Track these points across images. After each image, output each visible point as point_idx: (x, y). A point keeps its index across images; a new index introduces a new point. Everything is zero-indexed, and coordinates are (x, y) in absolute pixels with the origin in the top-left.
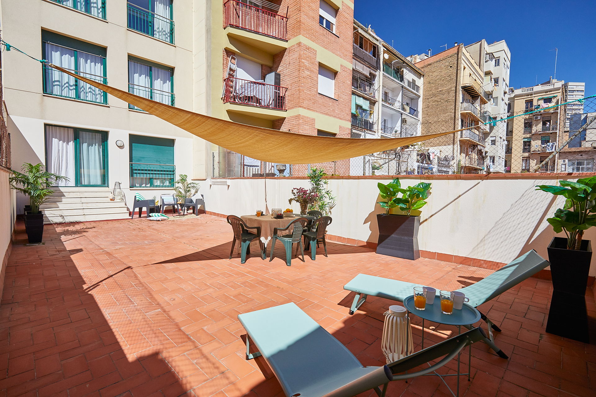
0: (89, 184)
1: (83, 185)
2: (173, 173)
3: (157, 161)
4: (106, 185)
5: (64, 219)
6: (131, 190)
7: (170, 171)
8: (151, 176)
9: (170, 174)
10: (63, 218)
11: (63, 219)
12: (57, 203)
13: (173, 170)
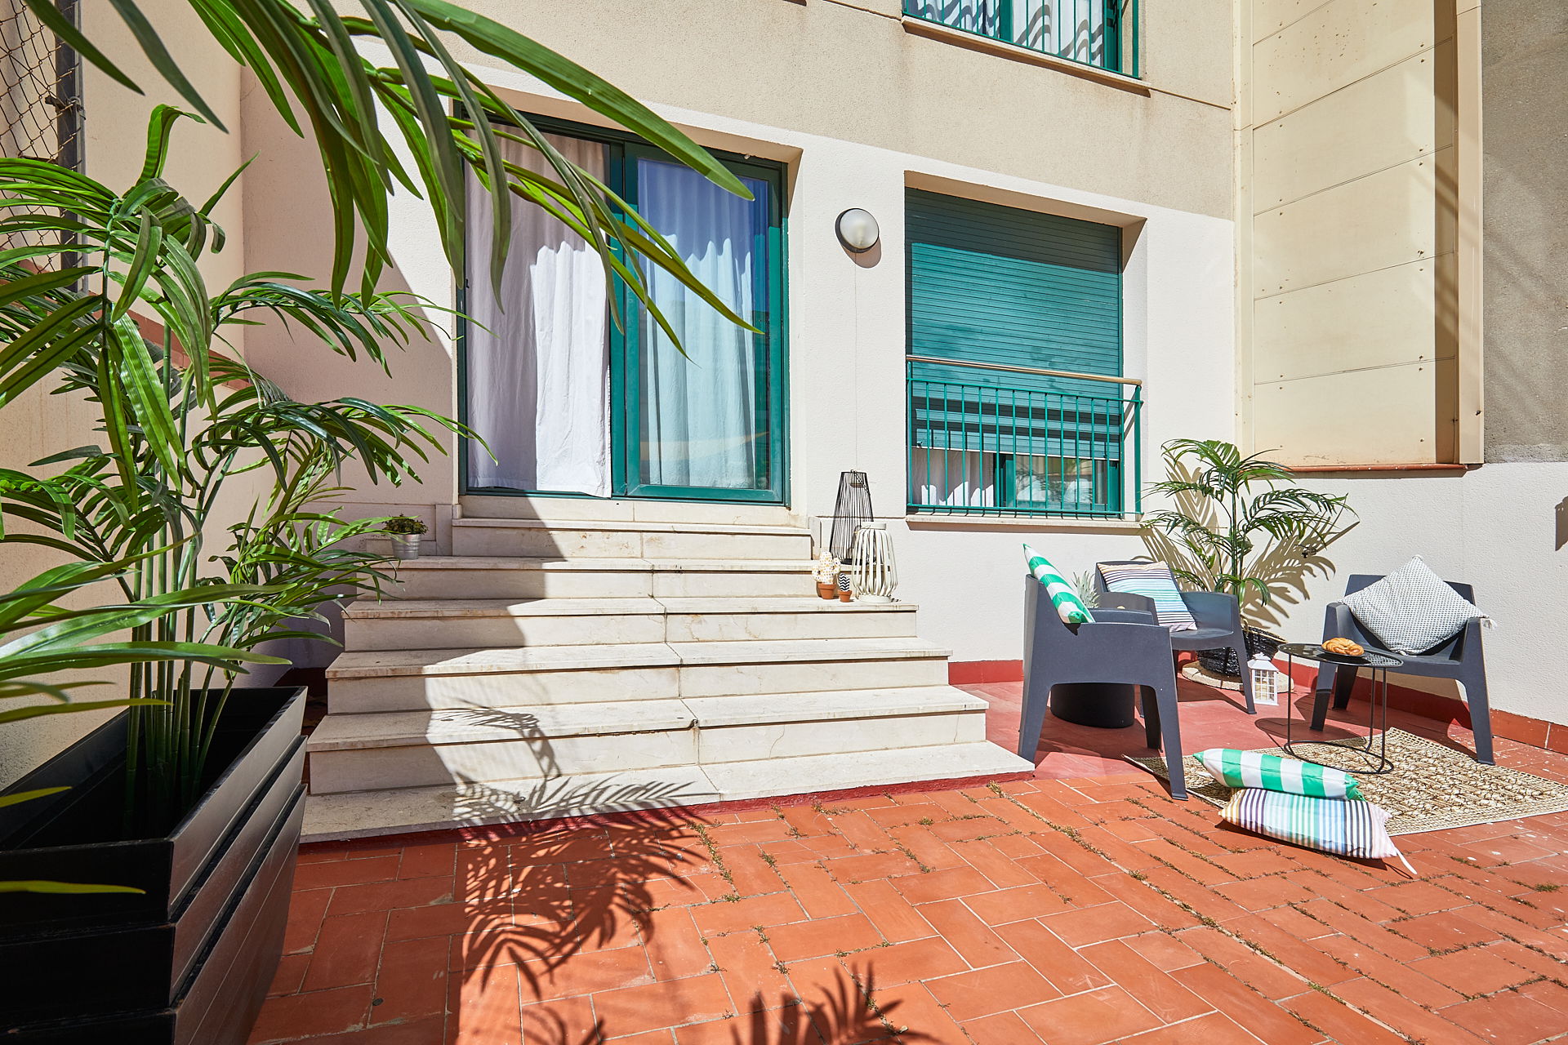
0: (684, 484)
1: (655, 488)
2: (1114, 430)
3: (1037, 355)
4: (775, 491)
5: (552, 763)
6: (913, 526)
7: (1100, 419)
8: (1007, 444)
9: (1101, 437)
10: (547, 752)
11: (545, 761)
12: (515, 609)
13: (1115, 412)
